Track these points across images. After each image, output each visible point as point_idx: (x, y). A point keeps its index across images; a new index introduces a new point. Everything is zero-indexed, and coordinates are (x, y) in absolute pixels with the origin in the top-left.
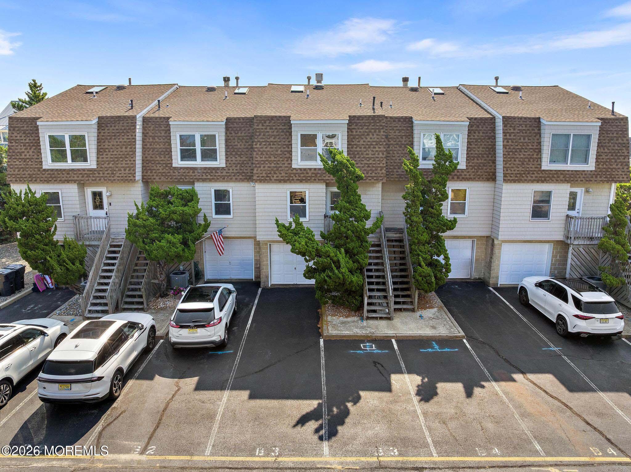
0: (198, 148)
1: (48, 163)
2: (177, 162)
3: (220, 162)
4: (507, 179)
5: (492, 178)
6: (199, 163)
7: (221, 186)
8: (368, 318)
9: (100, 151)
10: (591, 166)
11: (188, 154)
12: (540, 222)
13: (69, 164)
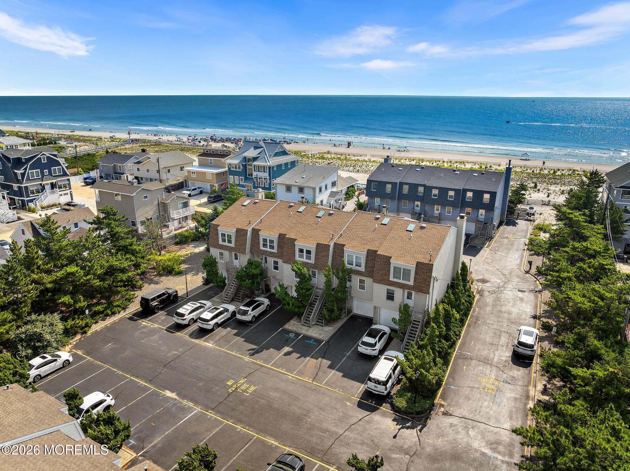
0: (268, 244)
1: (220, 242)
3: (275, 250)
4: (374, 281)
6: (268, 249)
7: (276, 260)
8: (303, 325)
9: (236, 241)
10: (411, 283)
11: (265, 245)
12: (390, 302)
13: (226, 244)
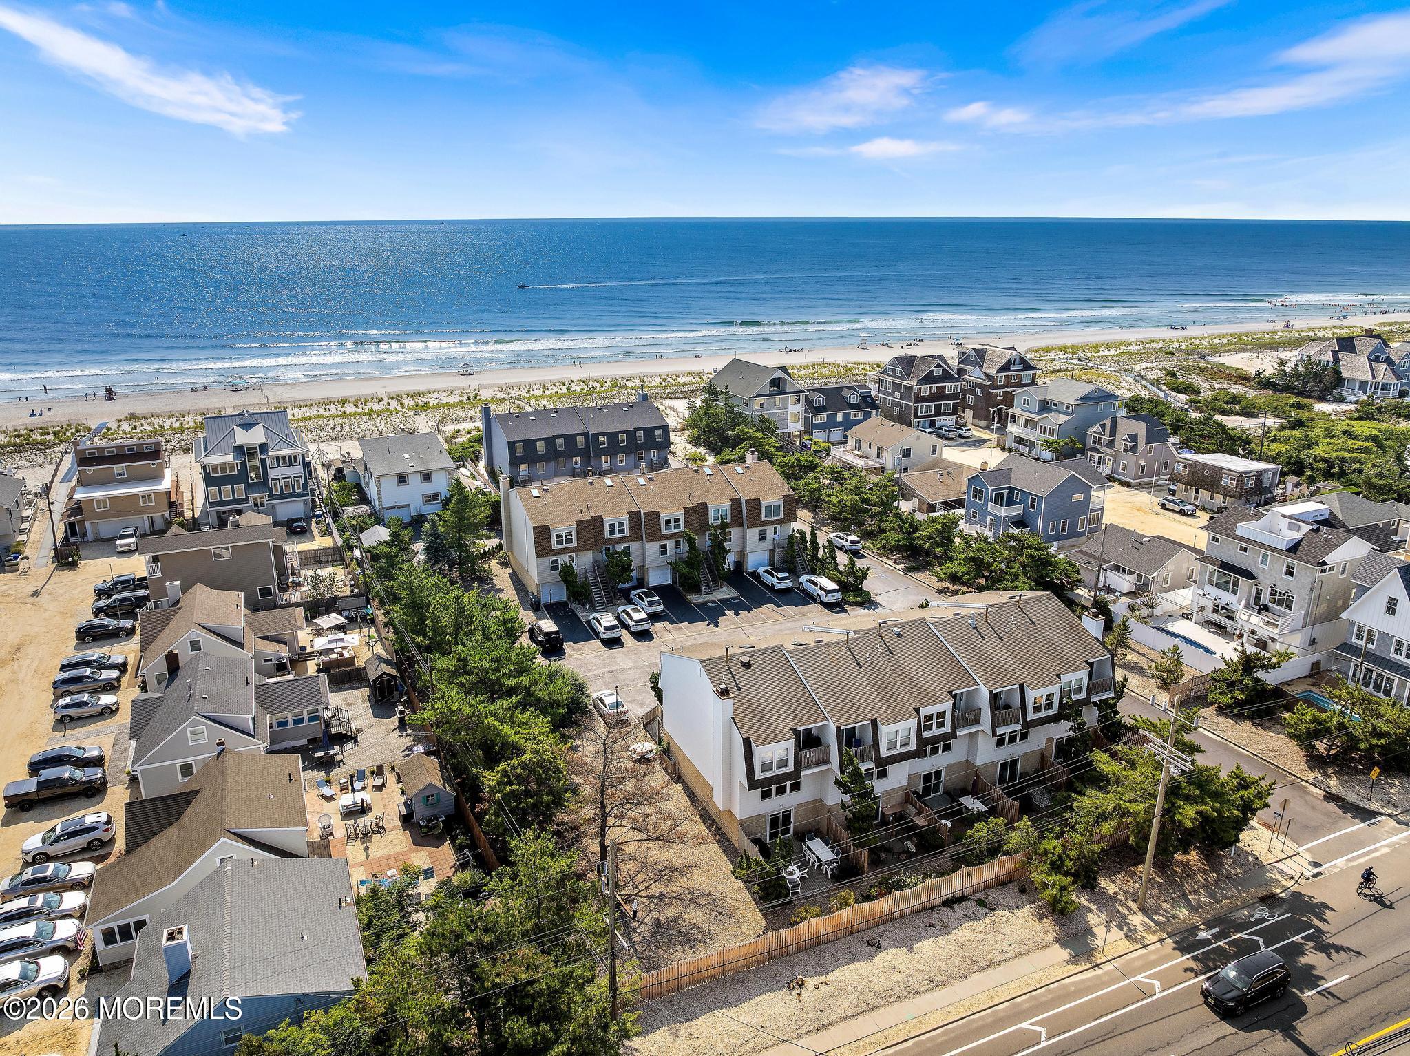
1: (554, 546)
2: (608, 536)
3: (626, 534)
4: (749, 527)
5: (742, 525)
7: (627, 545)
8: (706, 594)
10: (781, 517)
12: (763, 543)
13: (564, 545)
